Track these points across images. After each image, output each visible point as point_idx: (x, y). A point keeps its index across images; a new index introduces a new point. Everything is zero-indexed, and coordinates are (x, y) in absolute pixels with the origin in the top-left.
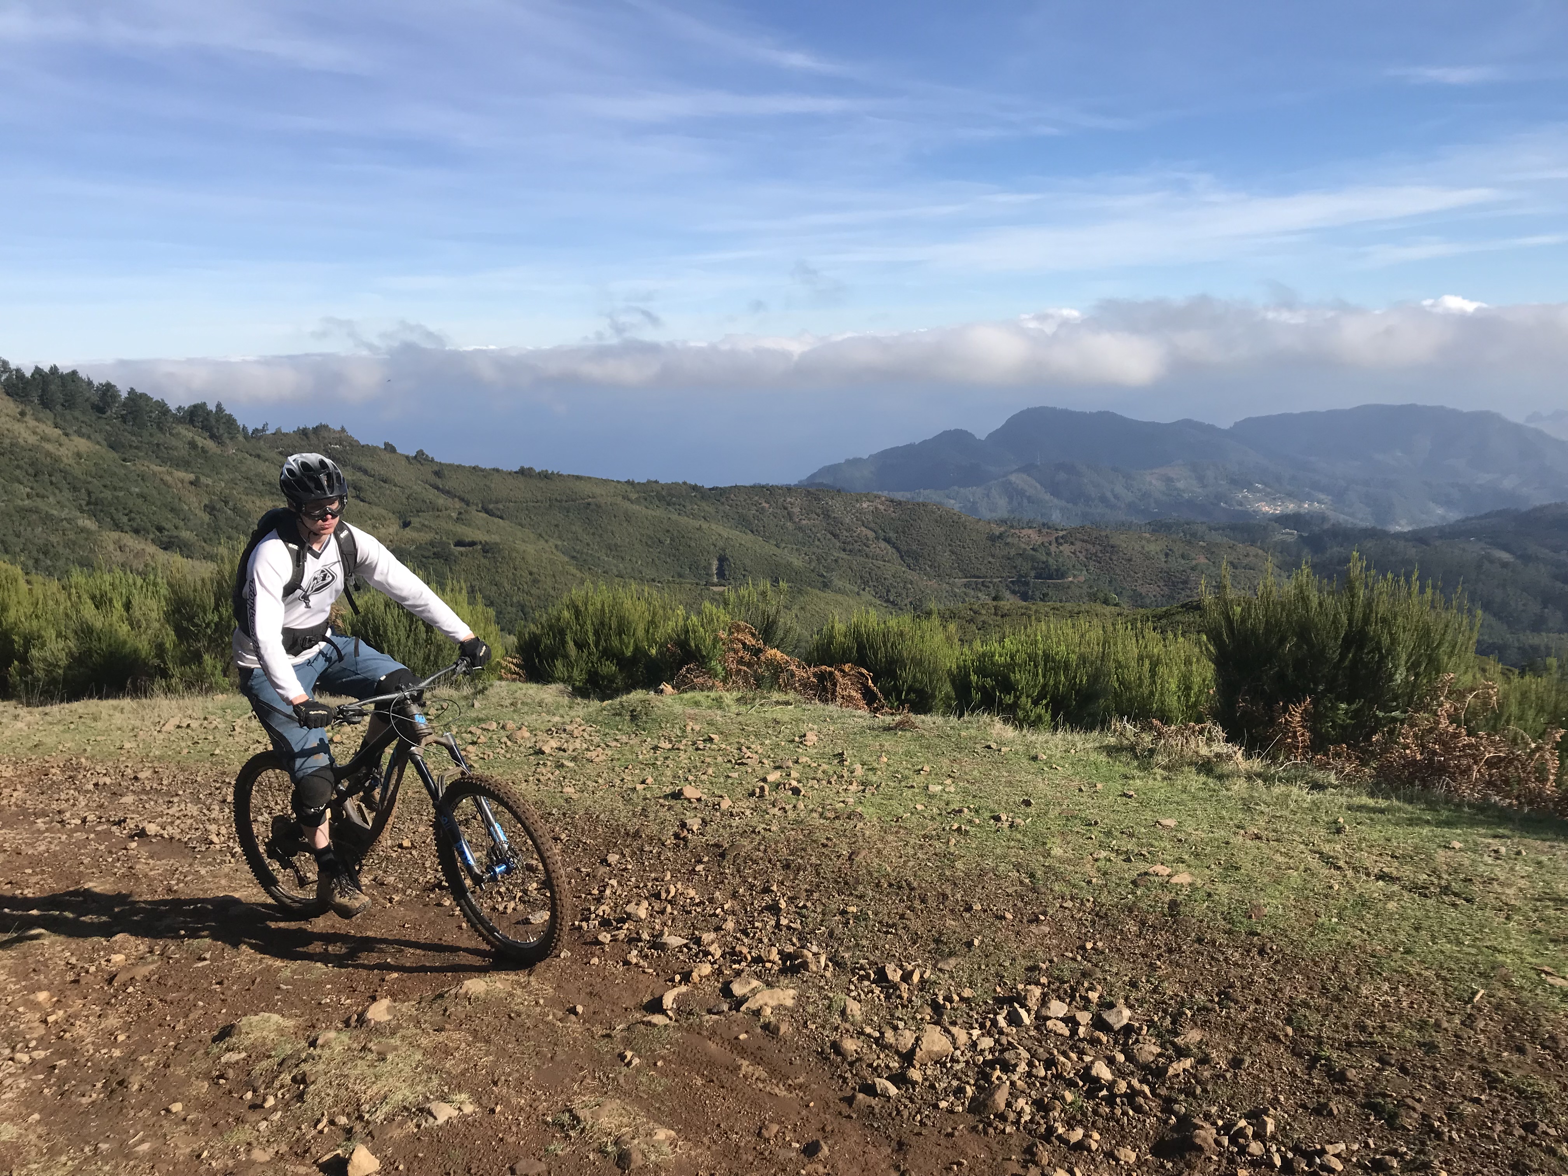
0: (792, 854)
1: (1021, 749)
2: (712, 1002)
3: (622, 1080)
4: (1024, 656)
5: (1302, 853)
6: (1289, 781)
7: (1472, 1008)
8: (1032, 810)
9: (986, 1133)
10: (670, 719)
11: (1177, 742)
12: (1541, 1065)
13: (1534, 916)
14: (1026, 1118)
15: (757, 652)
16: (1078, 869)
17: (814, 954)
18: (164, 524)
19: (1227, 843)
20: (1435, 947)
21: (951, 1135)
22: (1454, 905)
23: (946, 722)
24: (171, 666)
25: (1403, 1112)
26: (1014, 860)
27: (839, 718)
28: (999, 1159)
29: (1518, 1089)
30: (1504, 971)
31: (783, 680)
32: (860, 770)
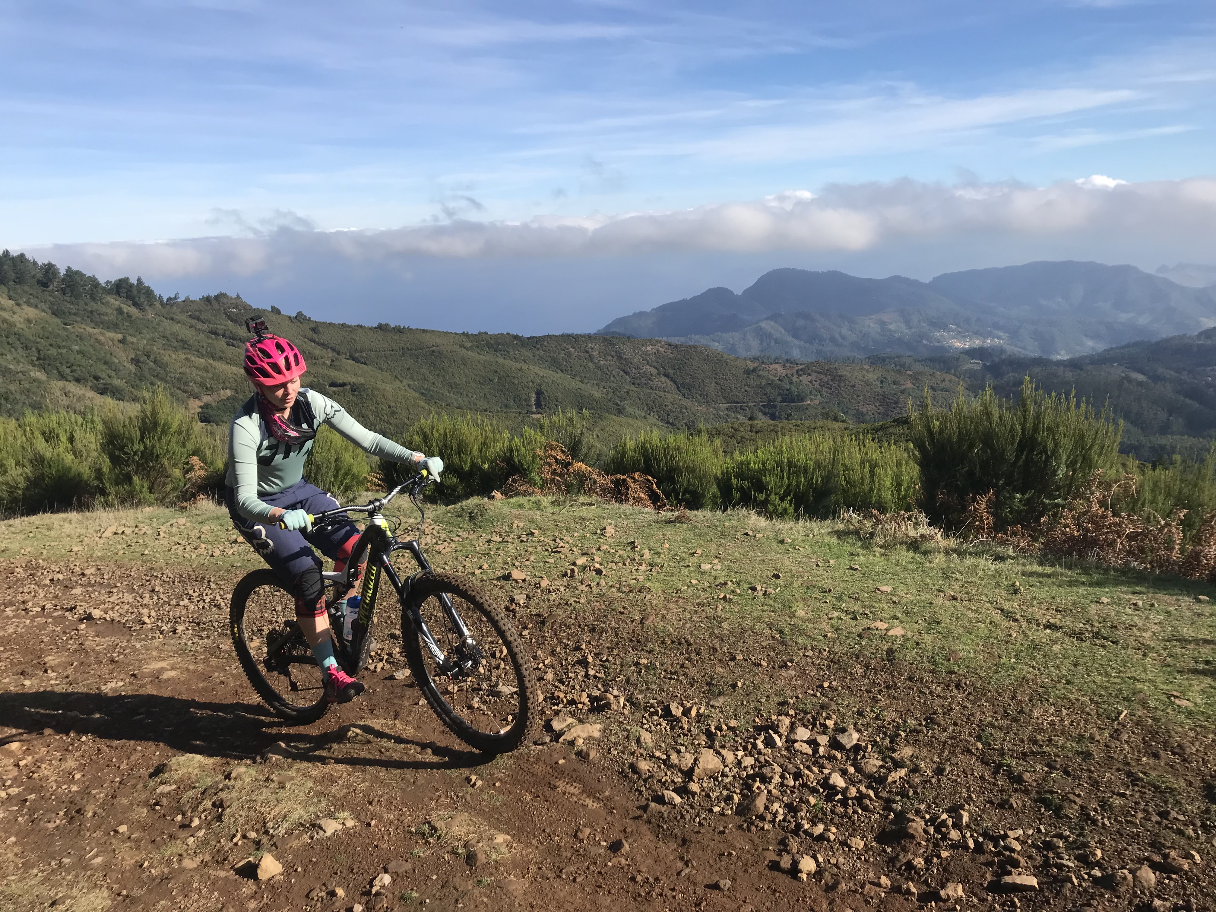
0: (596, 620)
1: (771, 535)
2: (537, 736)
3: (468, 798)
4: (773, 463)
5: (988, 609)
6: (977, 554)
7: (1119, 724)
8: (780, 582)
9: (749, 830)
10: (501, 518)
11: (891, 526)
12: (1172, 767)
13: (1165, 654)
14: (780, 817)
15: (567, 465)
16: (816, 626)
17: (615, 697)
18: (99, 374)
19: (931, 603)
20: (1089, 679)
21: (723, 832)
22: (1104, 646)
23: (714, 516)
24: (107, 485)
25: (1066, 804)
26: (767, 620)
27: (631, 514)
28: (760, 849)
29: (1154, 786)
30: (1142, 695)
31: (588, 486)
32: (648, 554)
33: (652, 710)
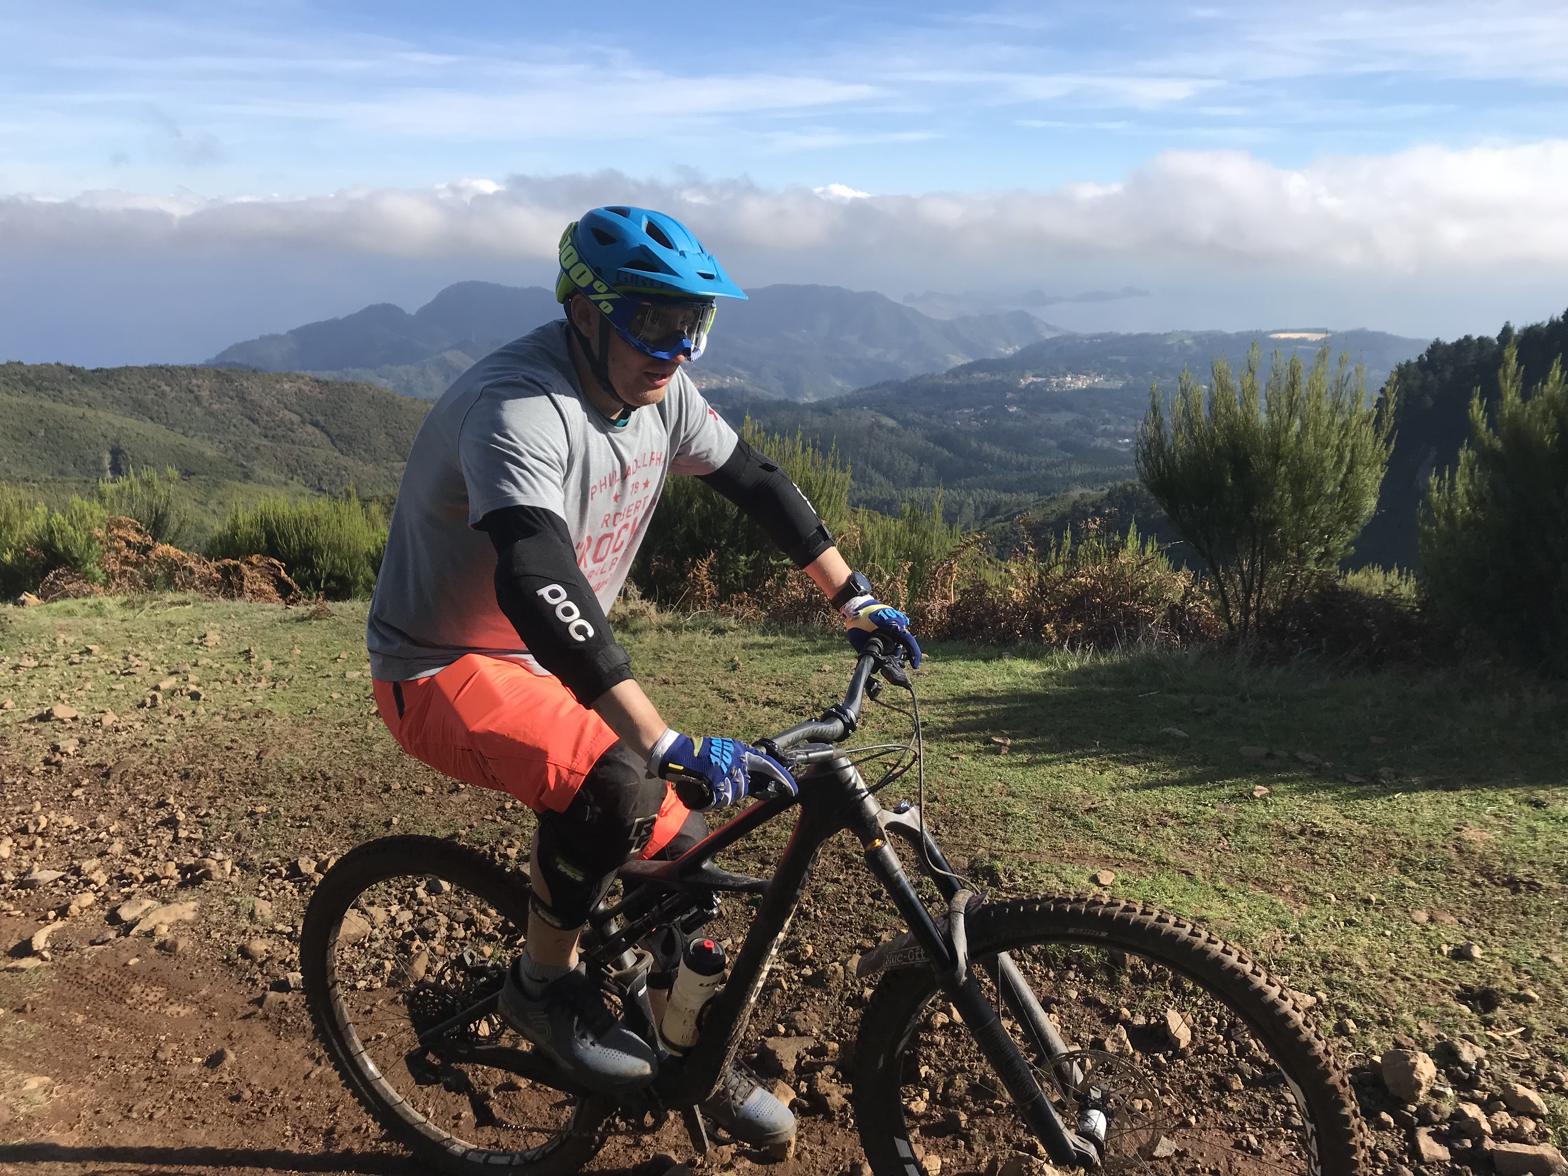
0: (191, 762)
2: (95, 933)
5: (703, 691)
6: (694, 629)
10: (35, 633)
15: (146, 549)
17: (219, 861)
21: (370, 1012)
27: (246, 613)
31: (180, 579)
32: (270, 666)
33: (273, 871)
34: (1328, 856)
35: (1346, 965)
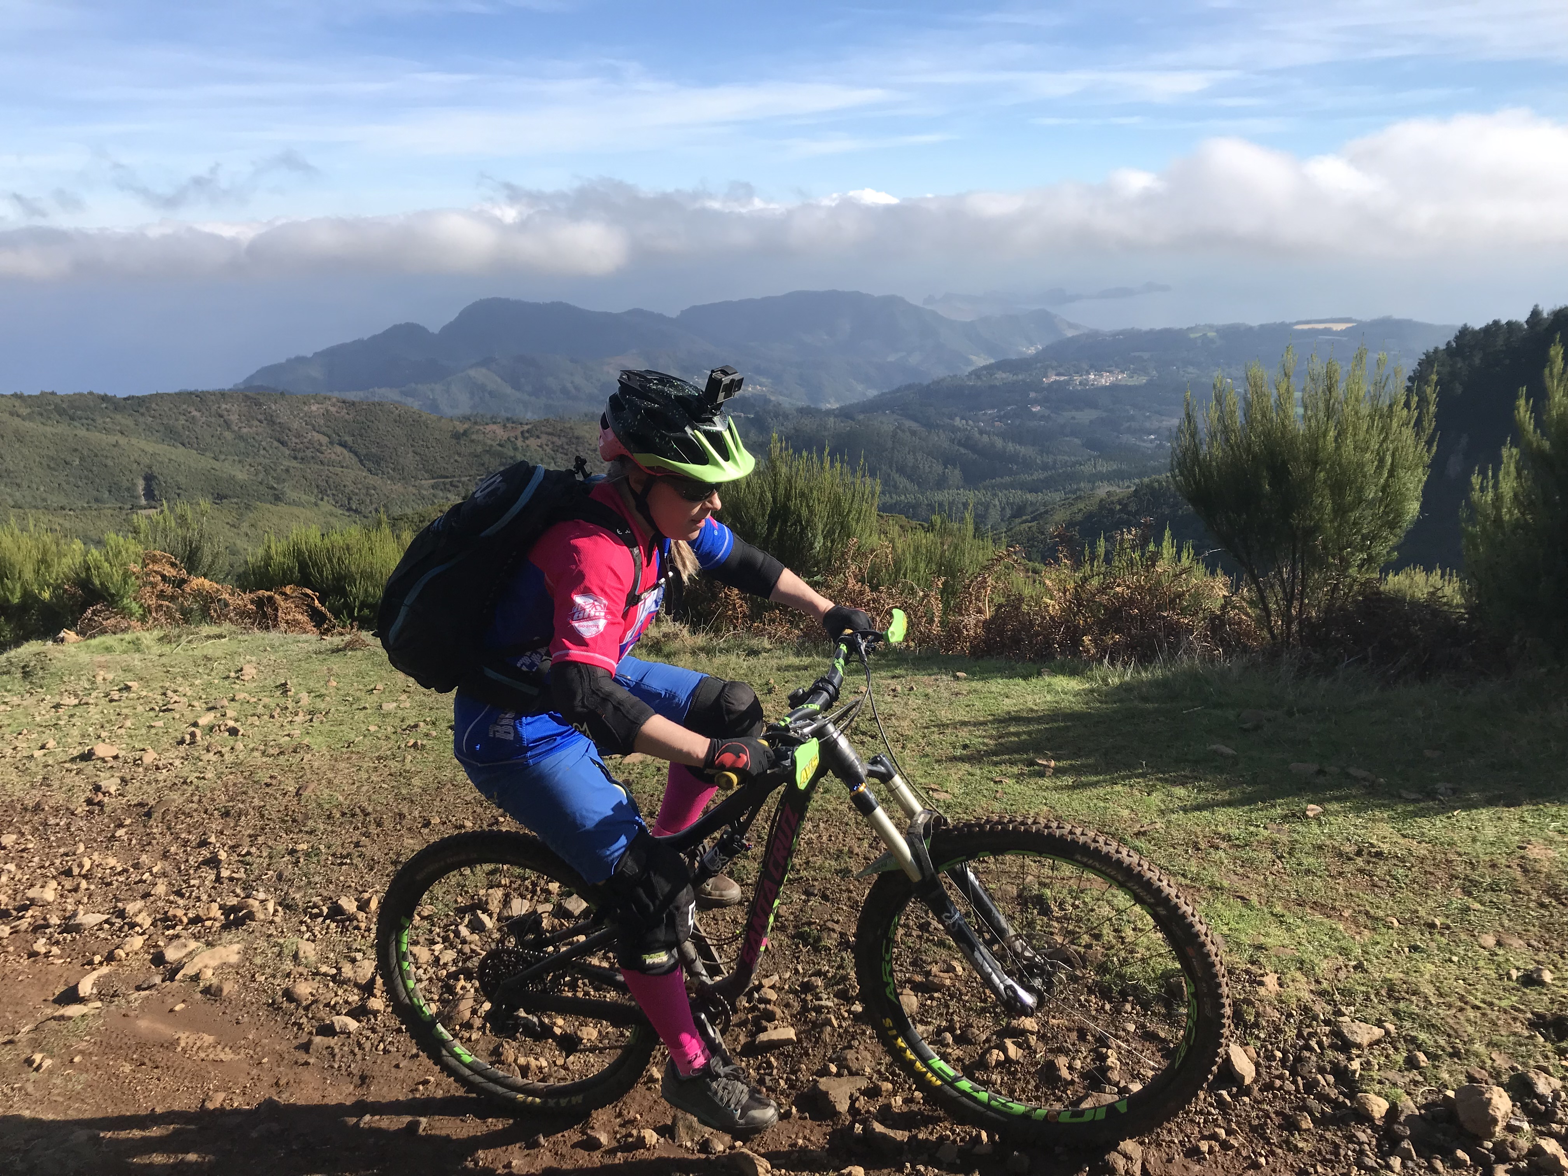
0: (231, 799)
2: (141, 978)
3: (30, 1088)
6: (729, 651)
10: (75, 670)
15: (183, 585)
17: (261, 902)
27: (281, 645)
31: (215, 611)
32: (306, 699)
33: (316, 911)
34: (1388, 878)
35: (1414, 994)
